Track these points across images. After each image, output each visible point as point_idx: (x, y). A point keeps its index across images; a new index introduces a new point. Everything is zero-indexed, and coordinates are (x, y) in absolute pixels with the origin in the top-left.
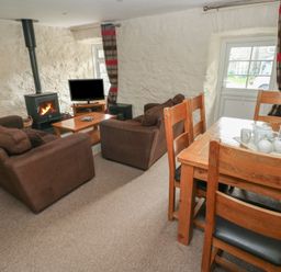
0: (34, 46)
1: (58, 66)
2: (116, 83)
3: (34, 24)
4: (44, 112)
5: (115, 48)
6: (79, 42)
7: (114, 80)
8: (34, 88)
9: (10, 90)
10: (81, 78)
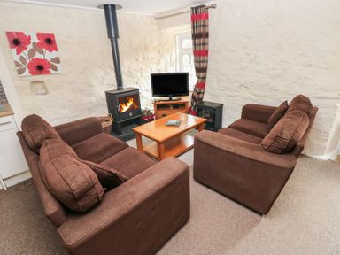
0: (117, 37)
1: (140, 59)
2: (204, 78)
3: (117, 11)
4: (125, 108)
5: (207, 35)
6: (163, 31)
7: (202, 75)
8: (116, 84)
9: (92, 86)
10: (163, 72)
